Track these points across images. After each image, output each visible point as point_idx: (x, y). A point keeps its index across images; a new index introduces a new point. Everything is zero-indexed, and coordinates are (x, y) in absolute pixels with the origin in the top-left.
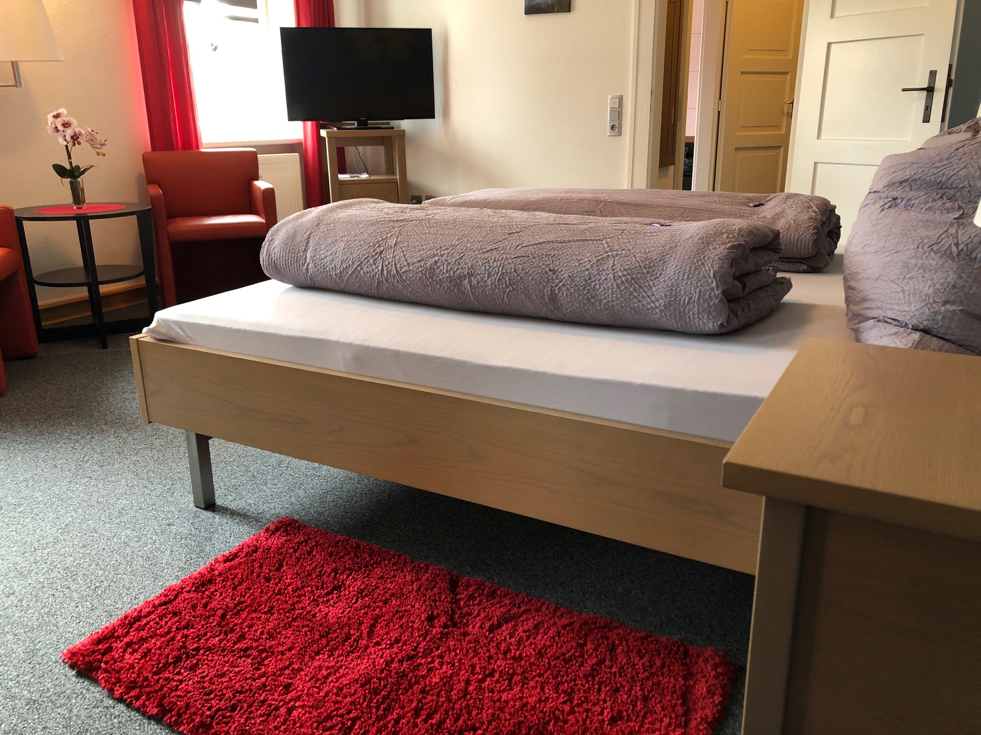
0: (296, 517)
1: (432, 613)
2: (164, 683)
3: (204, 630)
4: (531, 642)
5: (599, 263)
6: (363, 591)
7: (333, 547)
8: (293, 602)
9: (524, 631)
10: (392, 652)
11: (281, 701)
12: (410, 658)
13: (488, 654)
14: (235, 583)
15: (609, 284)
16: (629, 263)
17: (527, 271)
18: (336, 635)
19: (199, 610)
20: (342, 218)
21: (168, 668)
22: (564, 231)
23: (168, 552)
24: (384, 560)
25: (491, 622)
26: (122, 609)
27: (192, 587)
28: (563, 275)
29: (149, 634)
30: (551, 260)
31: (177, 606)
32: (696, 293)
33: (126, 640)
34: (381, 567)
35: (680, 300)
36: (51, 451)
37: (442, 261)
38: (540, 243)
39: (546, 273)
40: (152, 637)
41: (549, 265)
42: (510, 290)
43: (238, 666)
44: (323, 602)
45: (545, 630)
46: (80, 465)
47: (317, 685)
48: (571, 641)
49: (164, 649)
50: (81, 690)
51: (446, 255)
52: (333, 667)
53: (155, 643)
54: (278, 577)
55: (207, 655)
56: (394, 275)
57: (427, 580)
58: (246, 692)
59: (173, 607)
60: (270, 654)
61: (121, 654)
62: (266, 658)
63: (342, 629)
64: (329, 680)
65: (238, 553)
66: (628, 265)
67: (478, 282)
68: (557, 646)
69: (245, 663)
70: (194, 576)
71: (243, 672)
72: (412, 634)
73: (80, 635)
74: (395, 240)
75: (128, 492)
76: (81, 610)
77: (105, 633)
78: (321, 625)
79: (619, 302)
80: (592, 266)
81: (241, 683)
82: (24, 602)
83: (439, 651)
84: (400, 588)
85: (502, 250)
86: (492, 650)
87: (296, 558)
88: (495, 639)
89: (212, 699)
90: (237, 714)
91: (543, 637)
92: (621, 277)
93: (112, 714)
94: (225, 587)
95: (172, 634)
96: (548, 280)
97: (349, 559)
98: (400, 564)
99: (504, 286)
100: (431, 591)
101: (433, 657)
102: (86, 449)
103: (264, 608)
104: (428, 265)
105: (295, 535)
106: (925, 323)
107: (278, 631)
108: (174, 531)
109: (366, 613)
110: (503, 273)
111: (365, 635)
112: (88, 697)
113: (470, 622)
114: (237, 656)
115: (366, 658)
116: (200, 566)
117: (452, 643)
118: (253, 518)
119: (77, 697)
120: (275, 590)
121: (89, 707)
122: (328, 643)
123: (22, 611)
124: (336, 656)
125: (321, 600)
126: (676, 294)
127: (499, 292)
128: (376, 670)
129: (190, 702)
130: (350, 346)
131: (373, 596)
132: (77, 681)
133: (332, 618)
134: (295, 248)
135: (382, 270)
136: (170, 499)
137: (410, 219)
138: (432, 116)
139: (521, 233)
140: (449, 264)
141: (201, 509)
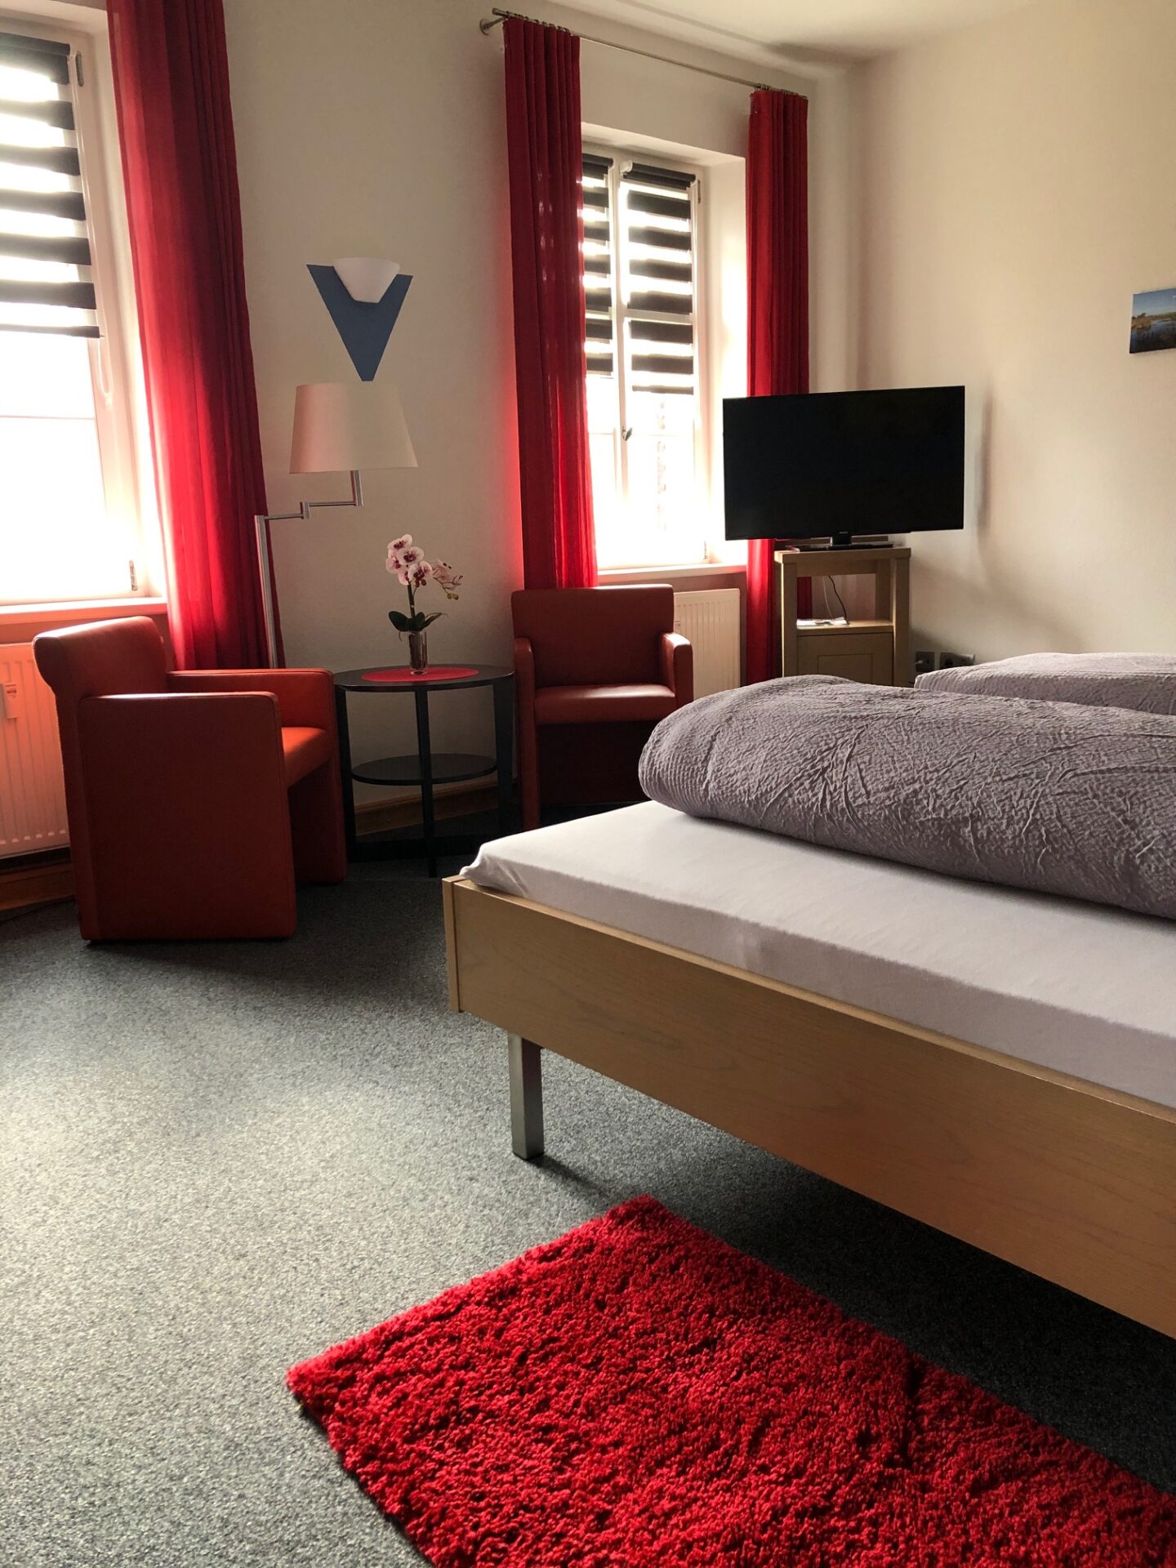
0: (662, 1198)
1: (868, 1429)
2: (416, 1461)
3: (490, 1377)
4: (1052, 1532)
6: (751, 1358)
7: (712, 1266)
8: (635, 1356)
9: (1041, 1507)
10: (787, 1492)
11: (587, 1542)
12: (818, 1512)
13: (962, 1539)
14: (549, 1301)
17: (1082, 819)
18: (694, 1434)
19: (488, 1340)
20: (769, 711)
21: (426, 1435)
23: (461, 1227)
24: (796, 1306)
25: (977, 1472)
26: (381, 1312)
27: (485, 1296)
28: (1151, 831)
29: (410, 1366)
30: (1128, 802)
31: (457, 1325)
33: (376, 1369)
34: (789, 1318)
36: (334, 1033)
37: (926, 792)
38: (1109, 770)
39: (1118, 825)
40: (413, 1373)
41: (1124, 812)
42: (1047, 851)
43: (530, 1458)
44: (683, 1365)
45: (1084, 1511)
46: (367, 1061)
47: (651, 1527)
48: (1133, 1549)
49: (427, 1399)
50: (303, 1441)
51: (933, 782)
52: (682, 1497)
53: (415, 1385)
54: (617, 1304)
55: (488, 1425)
56: (843, 809)
57: (866, 1360)
58: (534, 1512)
59: (450, 1327)
60: (583, 1446)
61: (366, 1393)
62: (577, 1451)
63: (707, 1427)
64: (672, 1522)
65: (562, 1248)
67: (989, 832)
68: (1102, 1552)
69: (543, 1455)
70: (489, 1278)
71: (536, 1470)
72: (826, 1464)
73: (318, 1344)
74: (850, 750)
75: (423, 1115)
76: (327, 1301)
77: (350, 1351)
78: (673, 1410)
81: (529, 1491)
82: (256, 1272)
83: (872, 1511)
84: (817, 1366)
85: (1037, 778)
86: (972, 1532)
87: (651, 1274)
88: (981, 1510)
89: (481, 1510)
90: (516, 1549)
91: (1076, 1527)
93: (336, 1496)
94: (532, 1305)
95: (441, 1375)
96: (1122, 840)
97: (736, 1293)
98: (823, 1318)
99: (1037, 843)
100: (872, 1383)
101: (860, 1520)
102: (378, 1035)
103: (587, 1358)
104: (902, 797)
105: (656, 1231)
107: (602, 1404)
108: (477, 1191)
109: (751, 1404)
110: (1035, 821)
111: (743, 1446)
112: (308, 1458)
113: (938, 1464)
114: (532, 1437)
115: (740, 1493)
116: (501, 1260)
117: (898, 1500)
118: (595, 1187)
119: (294, 1452)
120: (609, 1326)
121: (307, 1474)
122: (681, 1446)
123: (251, 1286)
124: (689, 1476)
125: (680, 1361)
127: (1028, 852)
128: (754, 1523)
129: (449, 1506)
130: (755, 926)
131: (767, 1371)
132: (300, 1423)
133: (694, 1400)
134: (691, 756)
135: (824, 799)
136: (480, 1135)
137: (880, 715)
138: (959, 525)
139: (1074, 749)
140: (938, 796)
141: (522, 1158)
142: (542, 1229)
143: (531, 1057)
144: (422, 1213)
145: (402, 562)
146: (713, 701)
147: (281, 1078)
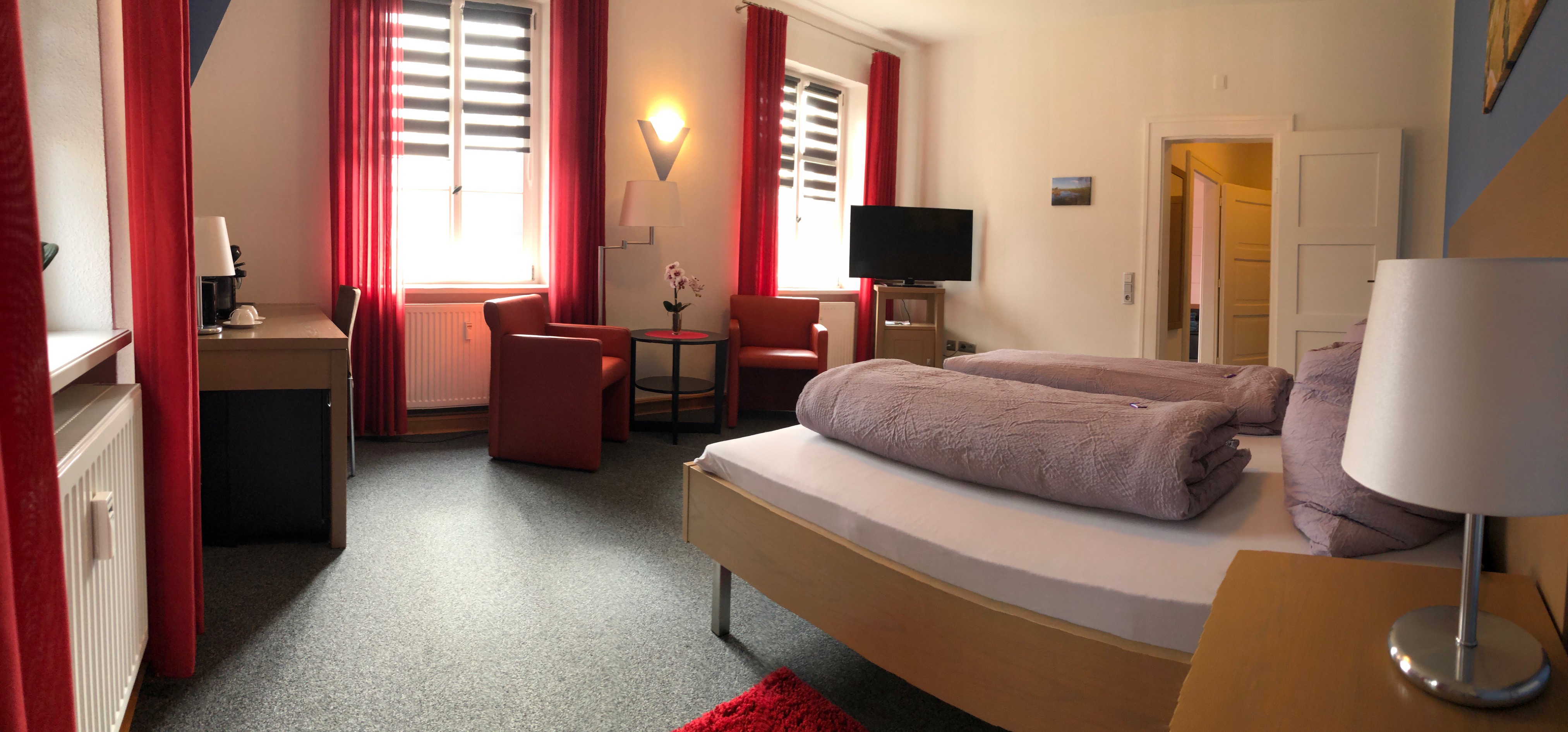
5: (1082, 447)
7: (822, 719)
15: (1091, 469)
16: (1108, 448)
17: (1020, 449)
20: (867, 379)
22: (1055, 411)
23: (680, 681)
28: (1050, 456)
30: (1040, 439)
32: (1161, 482)
35: (1149, 488)
37: (945, 433)
38: (1032, 422)
39: (1036, 453)
41: (1038, 445)
42: (1003, 467)
51: (949, 427)
56: (903, 441)
65: (737, 706)
66: (1107, 450)
67: (976, 457)
74: (908, 406)
79: (1099, 488)
80: (1076, 449)
85: (999, 426)
92: (1101, 462)
96: (1037, 460)
99: (998, 462)
104: (933, 435)
105: (789, 693)
106: (1342, 508)
108: (690, 655)
110: (997, 450)
116: (702, 710)
118: (757, 659)
126: (1145, 482)
127: (993, 468)
130: (854, 515)
134: (825, 403)
135: (894, 435)
136: (694, 616)
137: (924, 387)
138: (968, 278)
139: (1017, 410)
140: (952, 436)
141: (717, 635)
142: (726, 689)
143: (726, 575)
144: (658, 668)
145: (673, 276)
146: (838, 371)
147: (588, 560)
